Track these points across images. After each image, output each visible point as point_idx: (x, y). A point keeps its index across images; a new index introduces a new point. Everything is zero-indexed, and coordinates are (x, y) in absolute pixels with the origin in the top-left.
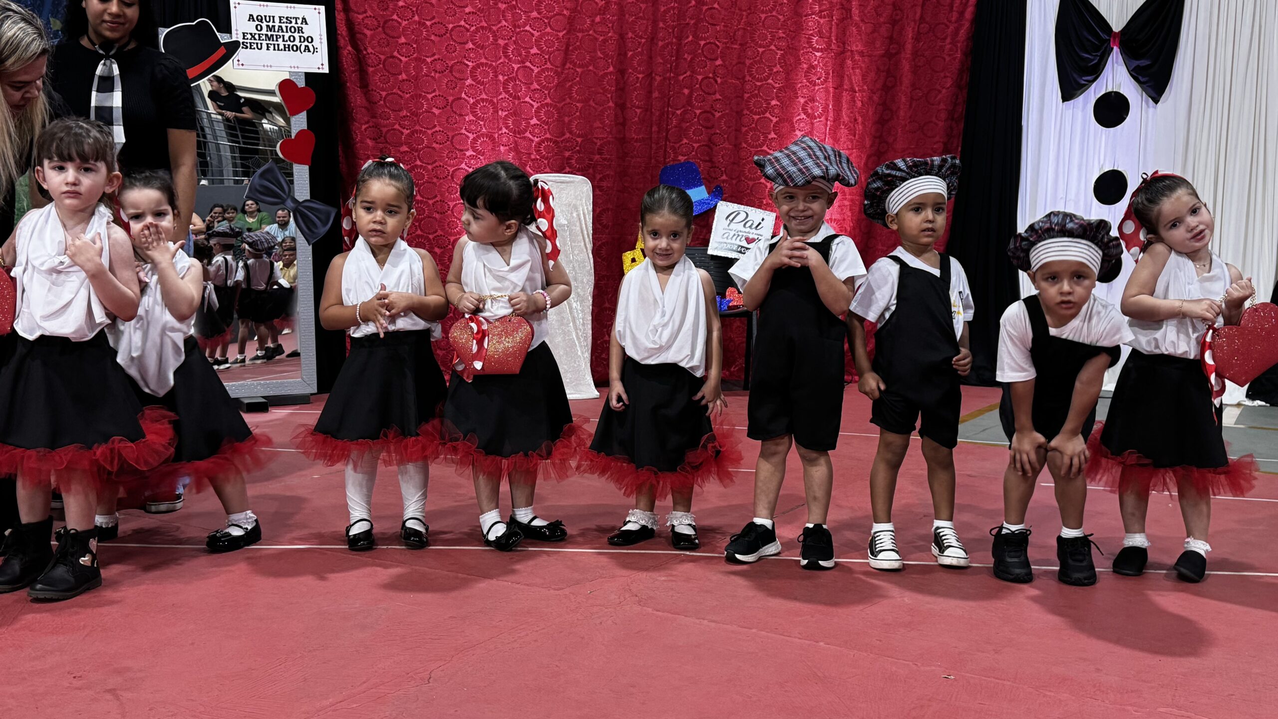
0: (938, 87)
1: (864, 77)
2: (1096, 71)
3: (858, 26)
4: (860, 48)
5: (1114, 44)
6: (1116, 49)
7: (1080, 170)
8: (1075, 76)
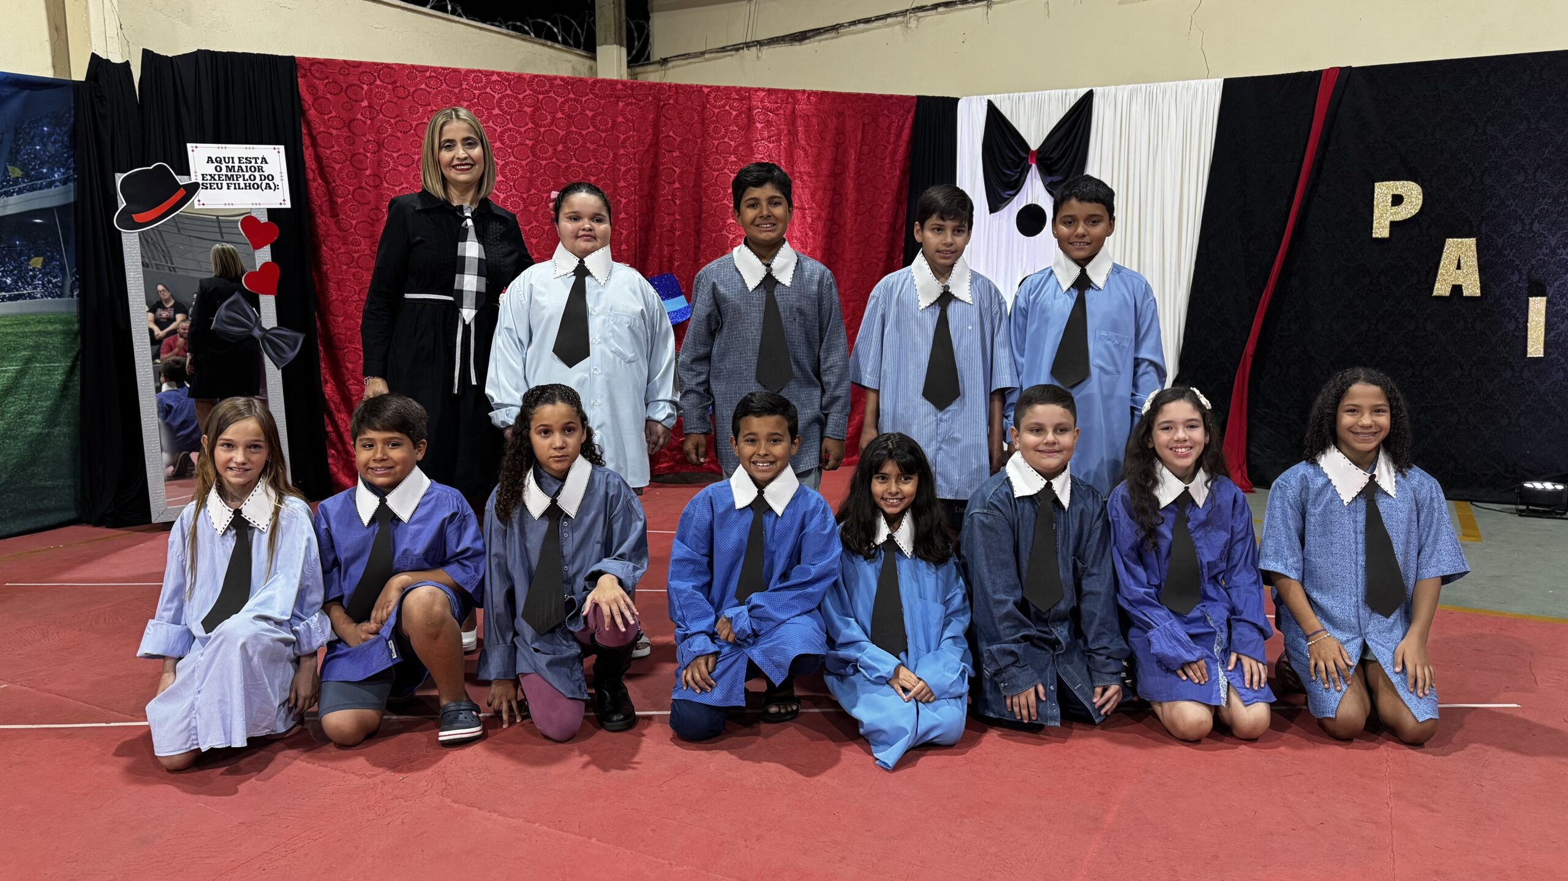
0: (880, 202)
1: (813, 195)
2: (1016, 186)
3: (805, 150)
4: (807, 169)
5: (1032, 161)
6: (1034, 166)
7: (1006, 274)
8: (999, 190)
